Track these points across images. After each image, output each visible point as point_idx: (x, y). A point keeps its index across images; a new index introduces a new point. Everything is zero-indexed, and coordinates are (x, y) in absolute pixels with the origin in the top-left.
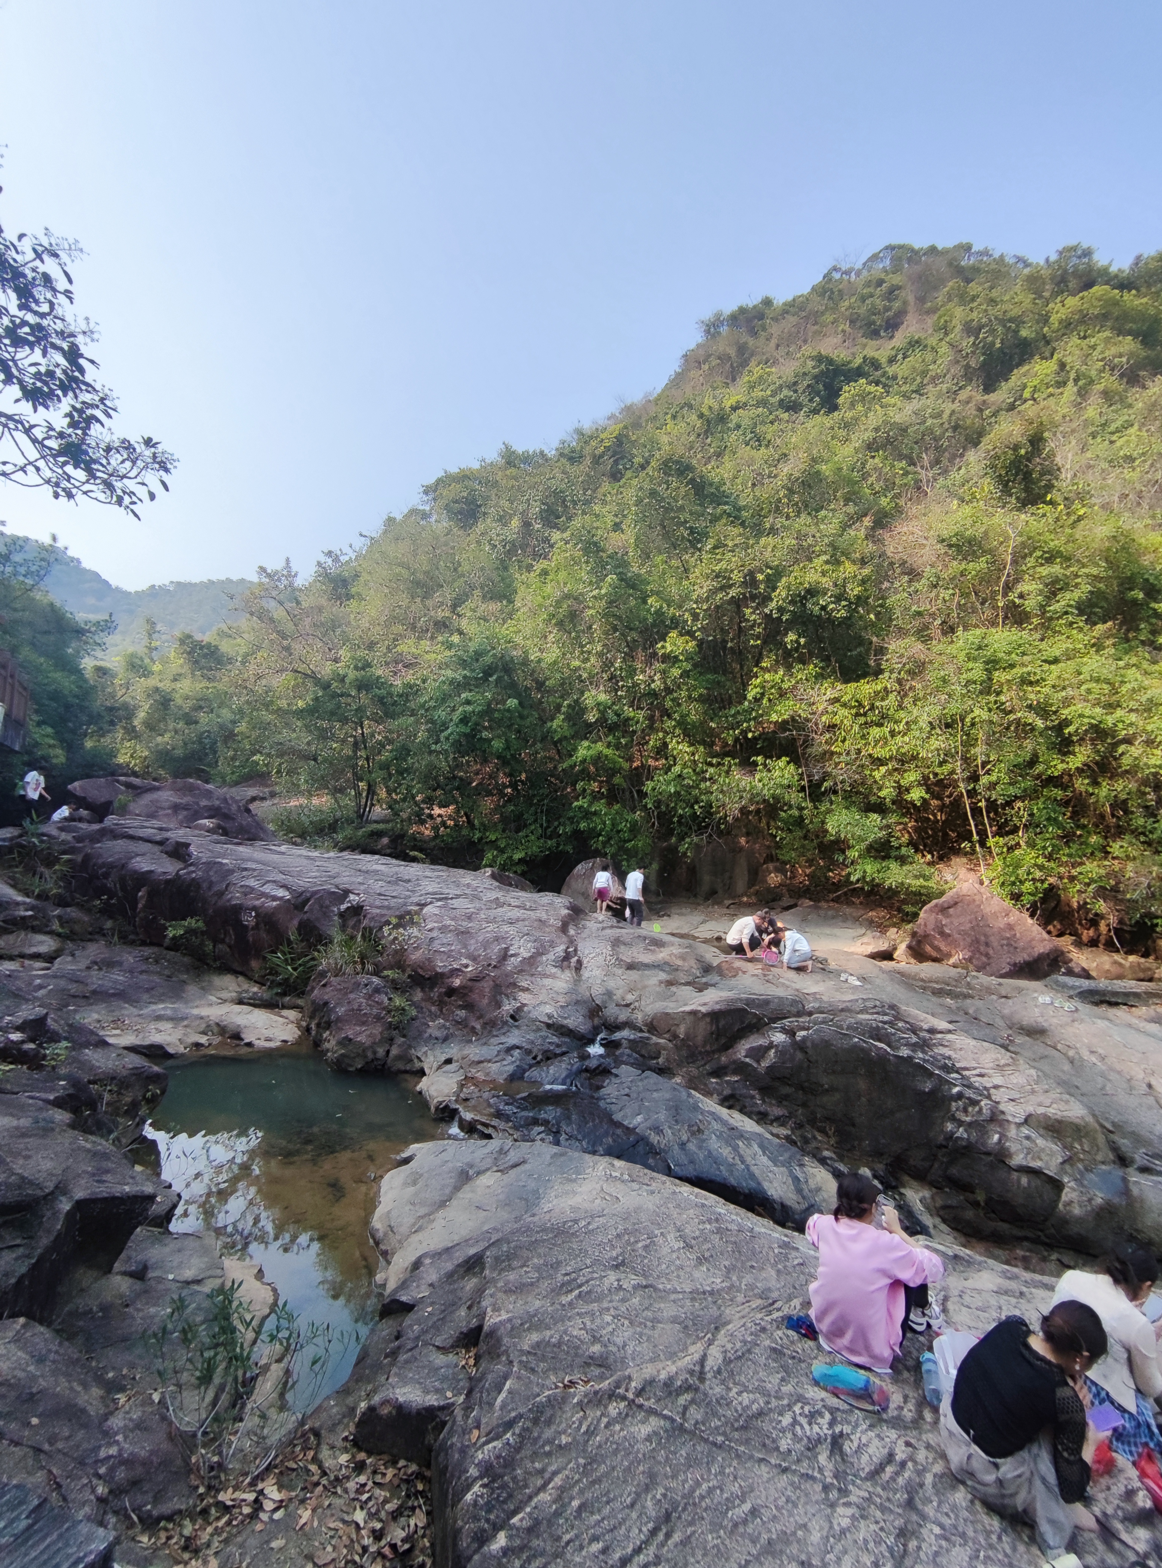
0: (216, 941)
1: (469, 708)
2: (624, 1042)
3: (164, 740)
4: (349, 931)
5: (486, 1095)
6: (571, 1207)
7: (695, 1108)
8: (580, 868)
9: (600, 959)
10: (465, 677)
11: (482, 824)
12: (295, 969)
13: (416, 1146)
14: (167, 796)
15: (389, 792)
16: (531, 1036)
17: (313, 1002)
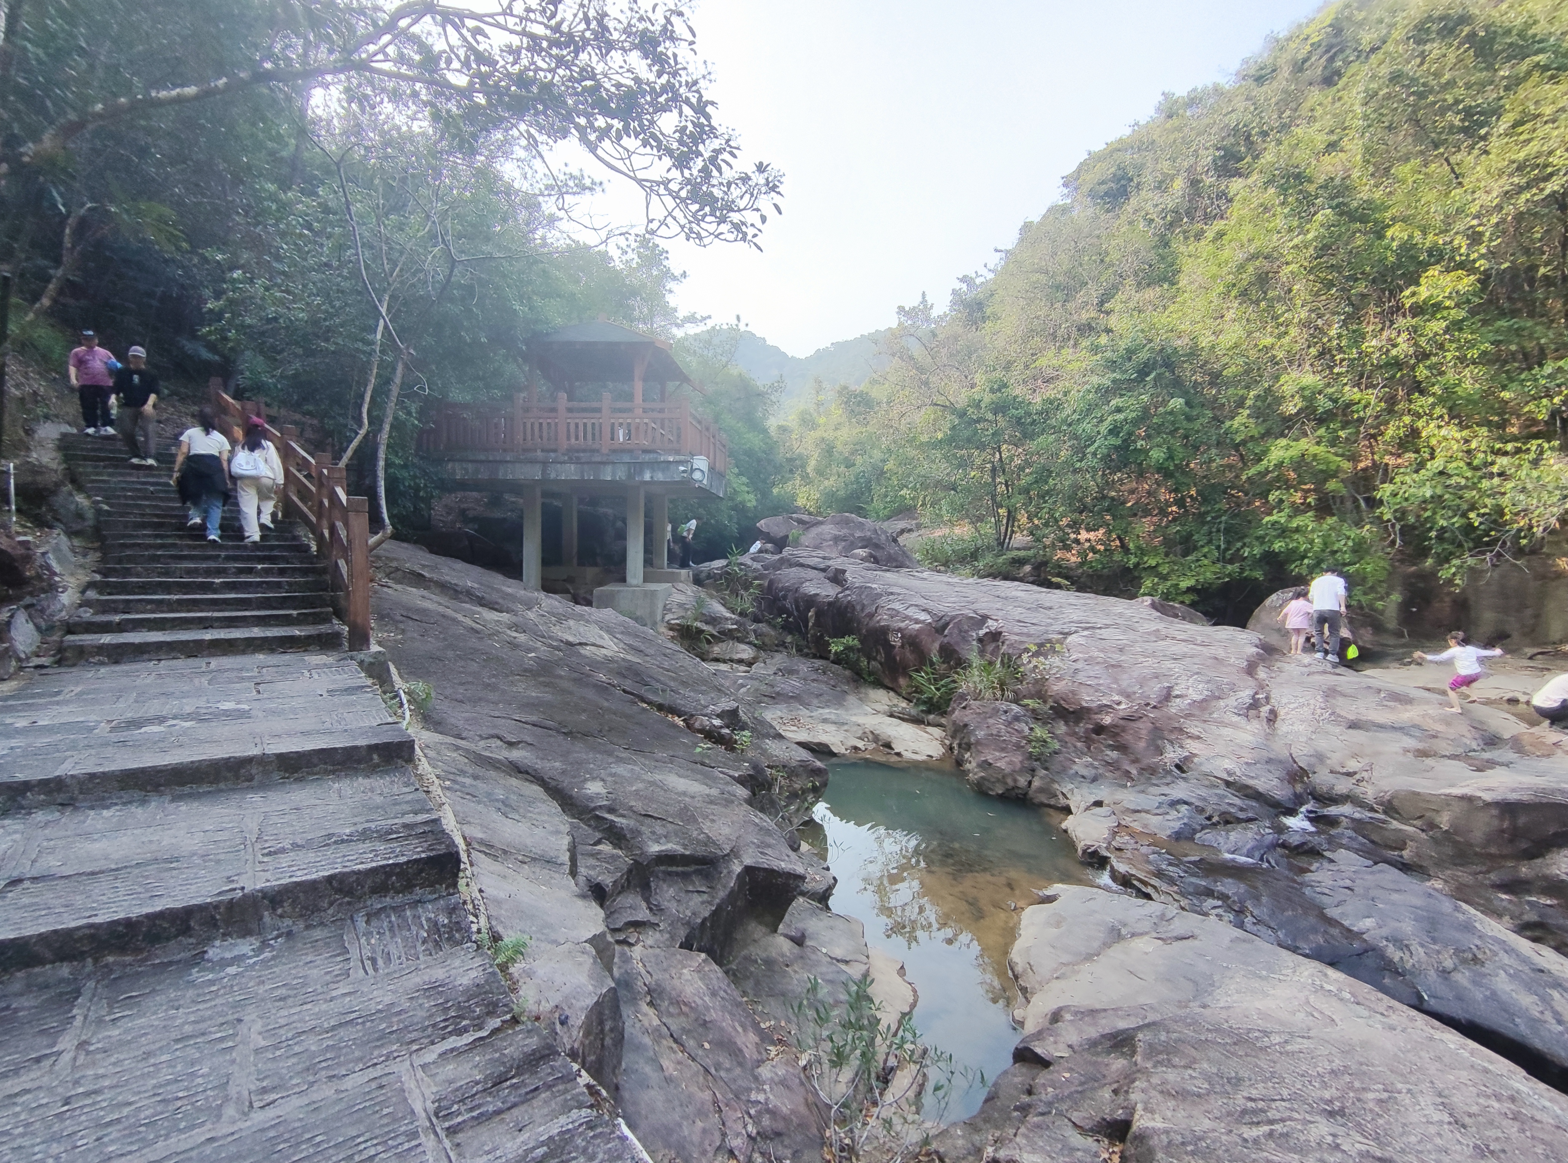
0: (870, 659)
1: (1120, 417)
2: (1345, 822)
3: (830, 483)
4: (988, 656)
5: (1144, 850)
6: (1259, 1011)
7: (1468, 927)
8: (1273, 599)
9: (1306, 712)
10: (1114, 381)
11: (1139, 548)
12: (938, 689)
13: (1060, 885)
14: (828, 530)
15: (1030, 518)
16: (1203, 792)
17: (954, 723)
